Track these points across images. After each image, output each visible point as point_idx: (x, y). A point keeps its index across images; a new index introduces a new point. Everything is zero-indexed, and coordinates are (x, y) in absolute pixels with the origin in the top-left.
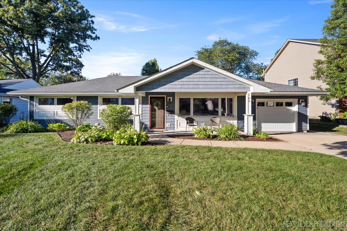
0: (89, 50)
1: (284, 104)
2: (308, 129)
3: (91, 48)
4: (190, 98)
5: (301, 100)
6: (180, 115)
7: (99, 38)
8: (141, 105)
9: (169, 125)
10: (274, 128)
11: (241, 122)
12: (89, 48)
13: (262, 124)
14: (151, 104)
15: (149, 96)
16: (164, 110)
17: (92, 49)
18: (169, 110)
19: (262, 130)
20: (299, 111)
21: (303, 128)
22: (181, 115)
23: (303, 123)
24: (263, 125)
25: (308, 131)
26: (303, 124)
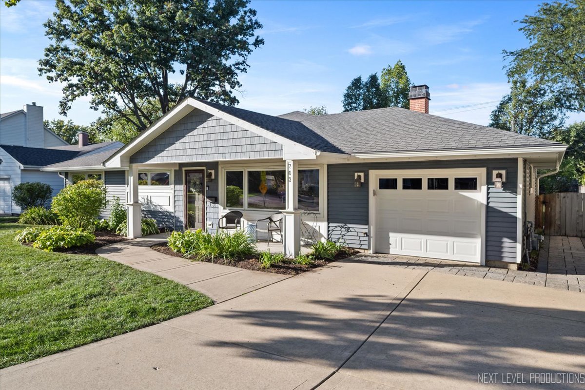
0: (244, 70)
1: (451, 184)
2: (519, 260)
3: (248, 65)
4: (242, 172)
5: (495, 173)
6: (227, 206)
7: (262, 42)
8: (173, 186)
9: (210, 225)
10: (421, 249)
11: (336, 227)
12: (246, 67)
13: (391, 235)
14: (186, 184)
15: (184, 169)
16: (204, 195)
17: (250, 66)
18: (211, 196)
19: (391, 250)
20: (491, 205)
21: (505, 255)
22: (229, 205)
23: (505, 240)
24: (394, 238)
25: (520, 268)
26: (505, 245)
